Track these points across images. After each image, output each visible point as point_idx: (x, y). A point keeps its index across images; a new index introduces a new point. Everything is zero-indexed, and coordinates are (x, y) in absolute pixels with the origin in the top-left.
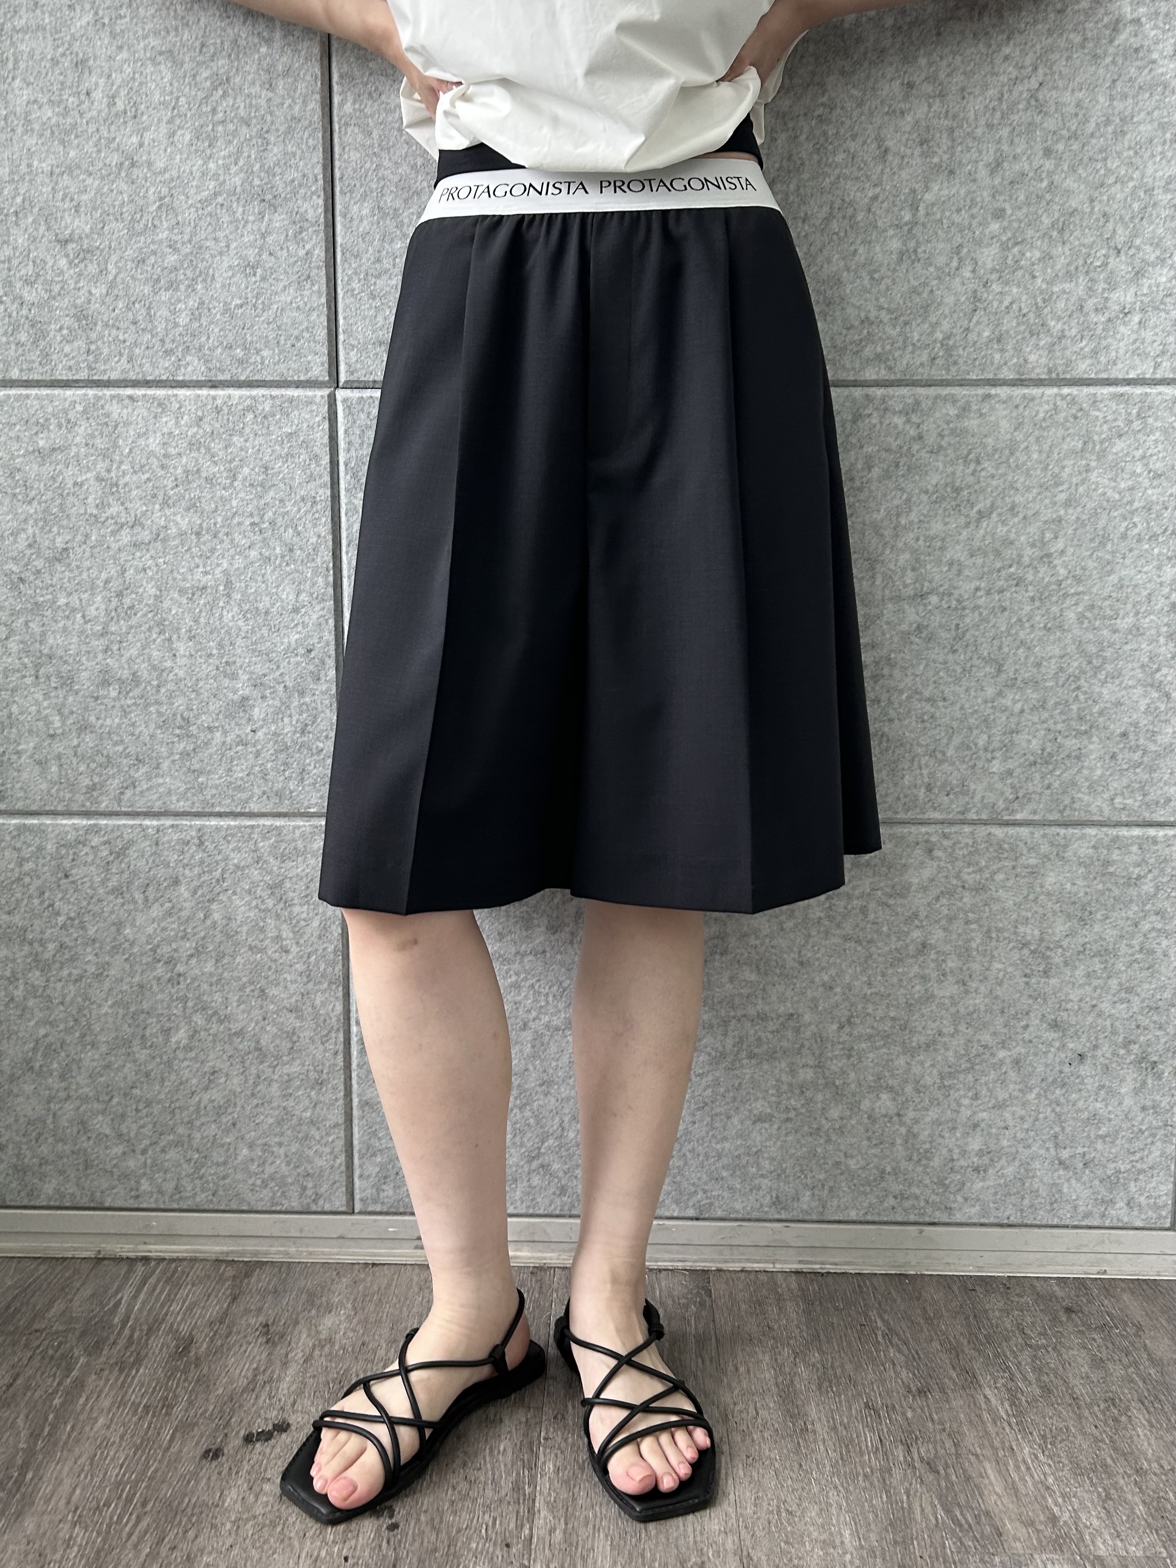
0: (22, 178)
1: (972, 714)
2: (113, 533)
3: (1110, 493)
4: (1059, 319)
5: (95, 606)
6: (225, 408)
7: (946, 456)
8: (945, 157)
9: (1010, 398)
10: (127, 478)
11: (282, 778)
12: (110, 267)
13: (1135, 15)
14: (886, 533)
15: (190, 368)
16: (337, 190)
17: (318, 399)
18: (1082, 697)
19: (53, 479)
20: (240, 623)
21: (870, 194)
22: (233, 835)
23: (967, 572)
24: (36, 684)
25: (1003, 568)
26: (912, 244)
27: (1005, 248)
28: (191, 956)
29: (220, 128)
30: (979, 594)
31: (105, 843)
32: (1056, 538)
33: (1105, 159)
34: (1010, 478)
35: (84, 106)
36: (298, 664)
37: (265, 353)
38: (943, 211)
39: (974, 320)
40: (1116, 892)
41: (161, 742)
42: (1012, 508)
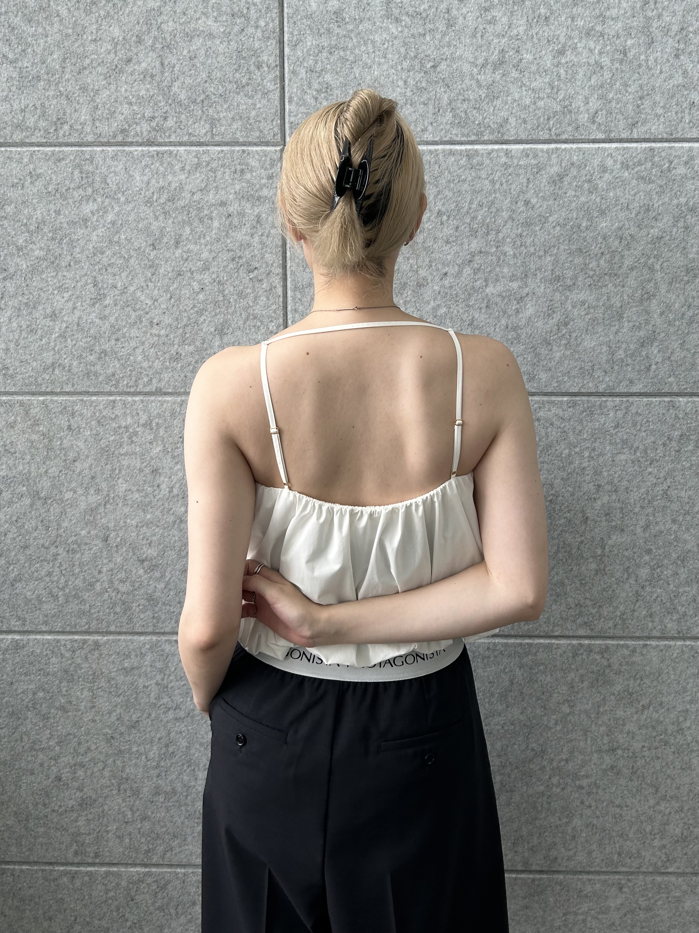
0: (121, 528)
1: (643, 814)
2: (164, 713)
4: (683, 606)
5: (153, 752)
7: (624, 676)
8: (619, 522)
9: (658, 646)
10: (173, 684)
12: (167, 574)
14: (592, 716)
19: (132, 684)
21: (579, 540)
23: (637, 738)
24: (118, 794)
25: (657, 736)
26: (602, 566)
27: (653, 569)
30: (644, 749)
31: (155, 881)
32: (685, 720)
34: (659, 688)
35: (156, 492)
38: (619, 550)
39: (637, 606)
41: (187, 826)
42: (661, 704)
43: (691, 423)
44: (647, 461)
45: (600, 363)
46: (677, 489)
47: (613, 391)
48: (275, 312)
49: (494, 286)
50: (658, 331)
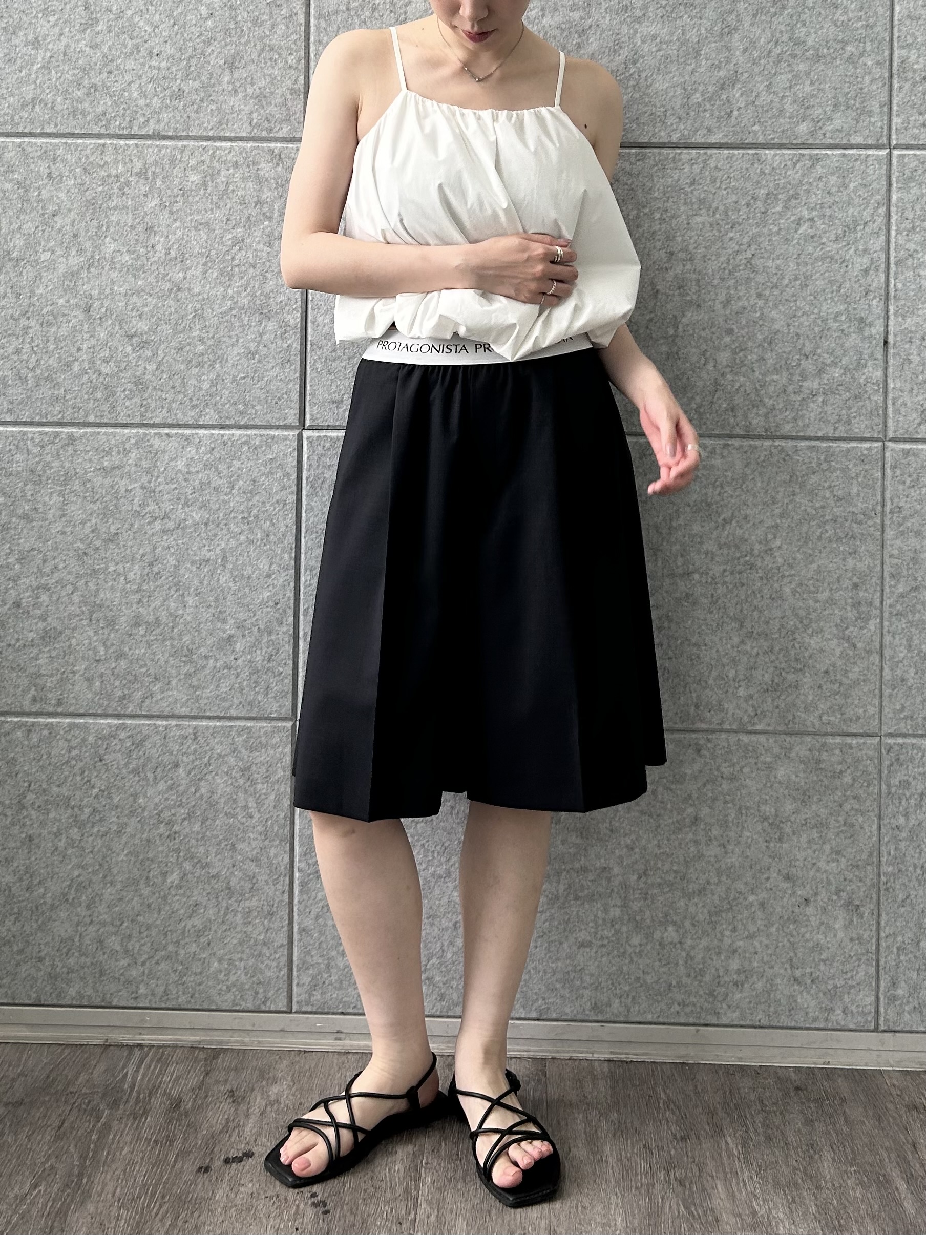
0: (106, 297)
1: (724, 655)
2: (149, 523)
3: (809, 510)
4: (771, 398)
5: (134, 572)
6: (230, 443)
8: (695, 297)
9: (741, 447)
10: (161, 487)
11: (253, 693)
12: (159, 353)
13: (811, 216)
14: (664, 532)
15: (208, 417)
16: (310, 307)
17: (291, 437)
18: (797, 646)
19: (112, 487)
20: (231, 584)
21: (648, 318)
22: (218, 733)
23: (717, 559)
24: (88, 626)
25: (741, 557)
27: (734, 353)
28: (185, 819)
29: (236, 269)
30: (726, 574)
31: (129, 737)
32: (775, 538)
33: (796, 301)
34: (743, 497)
35: (150, 254)
36: (268, 612)
37: (257, 408)
38: (694, 330)
39: (716, 397)
40: (826, 782)
41: (172, 666)
42: (746, 517)
43: (779, 180)
44: (728, 224)
45: (673, 108)
46: (763, 257)
47: (689, 141)
48: (295, 42)
49: (552, 17)
50: (740, 70)
